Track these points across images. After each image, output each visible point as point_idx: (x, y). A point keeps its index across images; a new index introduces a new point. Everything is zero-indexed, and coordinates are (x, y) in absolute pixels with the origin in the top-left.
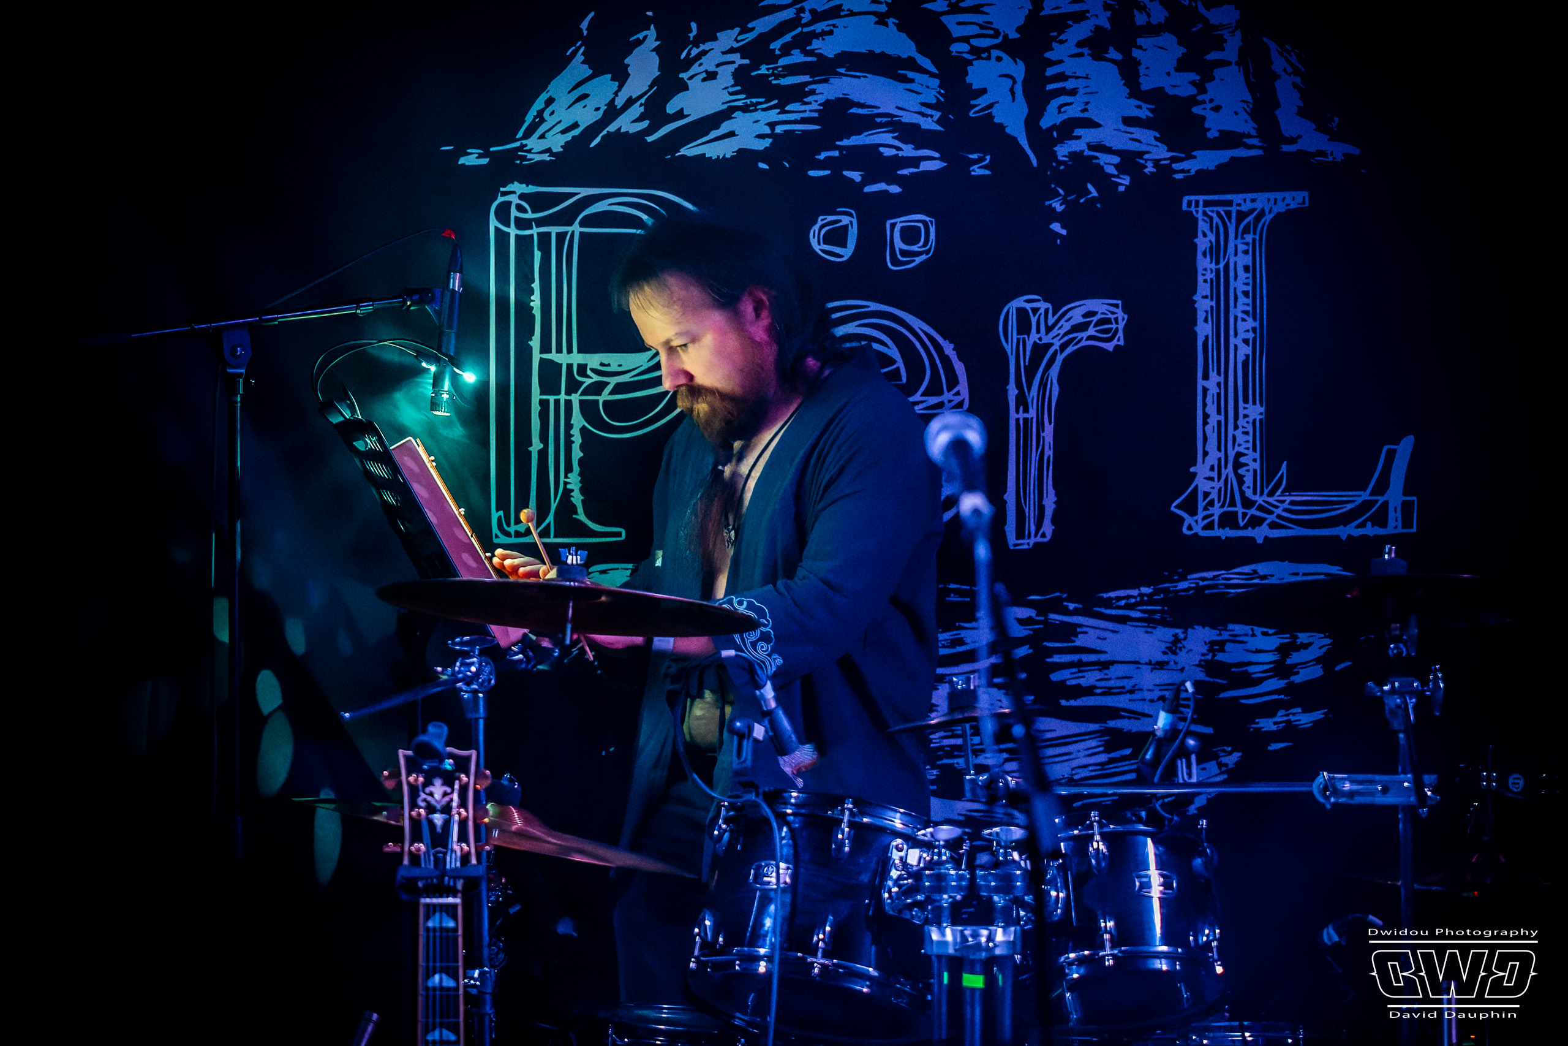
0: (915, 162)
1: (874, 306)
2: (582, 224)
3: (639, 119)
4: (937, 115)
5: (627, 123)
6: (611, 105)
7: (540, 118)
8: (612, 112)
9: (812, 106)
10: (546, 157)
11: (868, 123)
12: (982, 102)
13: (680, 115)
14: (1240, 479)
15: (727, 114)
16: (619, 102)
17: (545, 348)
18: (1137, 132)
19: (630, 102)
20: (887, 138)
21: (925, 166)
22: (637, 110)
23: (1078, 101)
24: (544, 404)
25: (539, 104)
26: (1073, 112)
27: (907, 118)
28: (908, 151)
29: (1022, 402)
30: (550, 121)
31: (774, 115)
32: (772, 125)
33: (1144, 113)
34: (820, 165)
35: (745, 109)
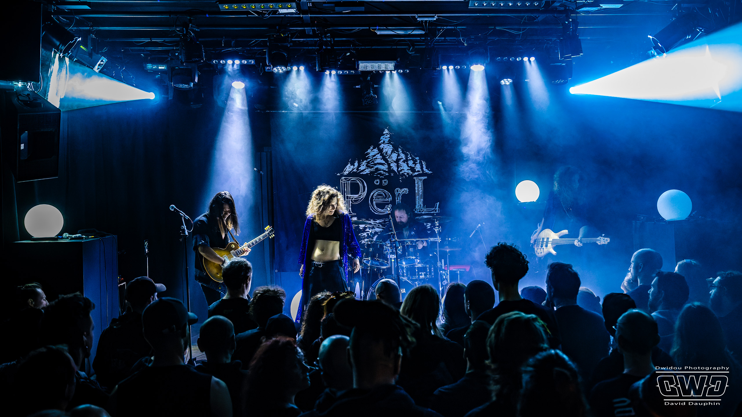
0: (385, 174)
1: (381, 189)
2: (351, 181)
3: (356, 170)
4: (387, 169)
5: (355, 170)
6: (353, 168)
7: (345, 170)
8: (353, 169)
9: (374, 168)
10: (346, 174)
11: (380, 170)
12: (392, 168)
13: (360, 169)
14: (421, 207)
15: (365, 169)
16: (354, 168)
17: (347, 194)
18: (409, 171)
19: (355, 168)
20: (382, 172)
21: (386, 175)
22: (356, 169)
23: (402, 167)
24: (347, 200)
25: (345, 169)
26: (402, 169)
27: (384, 170)
28: (385, 173)
29: (397, 199)
30: (347, 170)
31: (370, 169)
32: (370, 170)
33: (409, 168)
34: (375, 175)
35: (367, 169)
